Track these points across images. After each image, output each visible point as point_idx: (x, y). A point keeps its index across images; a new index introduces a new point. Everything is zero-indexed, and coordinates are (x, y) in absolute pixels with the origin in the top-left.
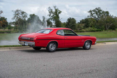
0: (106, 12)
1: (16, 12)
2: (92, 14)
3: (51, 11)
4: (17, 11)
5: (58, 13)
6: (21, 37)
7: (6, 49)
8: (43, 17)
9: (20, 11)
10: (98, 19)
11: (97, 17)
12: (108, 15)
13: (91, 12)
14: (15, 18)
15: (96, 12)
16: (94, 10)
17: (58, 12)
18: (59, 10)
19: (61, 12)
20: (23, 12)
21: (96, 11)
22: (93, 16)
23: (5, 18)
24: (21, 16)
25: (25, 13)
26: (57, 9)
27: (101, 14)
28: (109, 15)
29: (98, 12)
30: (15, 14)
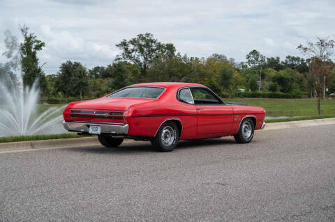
0: (167, 45)
2: (130, 53)
3: (12, 43)
5: (34, 47)
6: (72, 111)
7: (23, 145)
10: (145, 66)
11: (142, 59)
12: (174, 54)
13: (125, 45)
15: (140, 46)
16: (134, 40)
17: (36, 44)
18: (38, 39)
19: (43, 44)
21: (141, 42)
22: (130, 58)
26: (31, 37)
27: (153, 51)
28: (176, 53)
29: (144, 46)
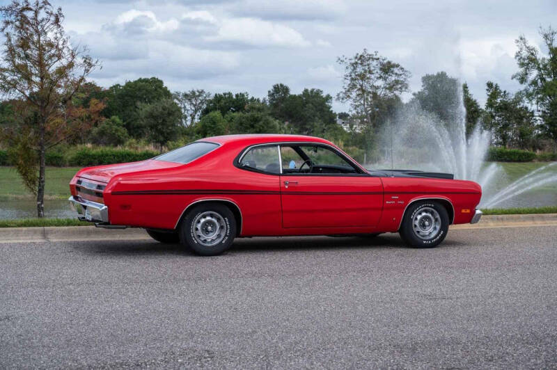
1: (354, 65)
3: (529, 58)
4: (362, 59)
8: (490, 85)
9: (373, 59)
14: (354, 94)
20: (389, 63)
23: (324, 95)
24: (380, 83)
25: (396, 70)
30: (353, 76)
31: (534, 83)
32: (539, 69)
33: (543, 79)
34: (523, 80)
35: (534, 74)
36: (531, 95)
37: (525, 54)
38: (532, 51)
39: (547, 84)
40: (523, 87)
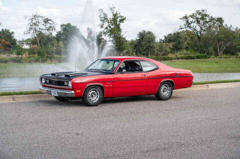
0: (218, 18)
1: (32, 19)
2: (189, 24)
4: (35, 17)
5: (118, 20)
7: (7, 98)
8: (88, 29)
9: (40, 17)
10: (200, 33)
11: (198, 29)
12: (222, 25)
13: (186, 18)
14: (31, 32)
15: (197, 19)
16: (193, 14)
17: (120, 18)
18: (121, 15)
19: (124, 19)
20: (47, 19)
21: (198, 16)
22: (190, 27)
24: (43, 27)
25: (50, 22)
26: (117, 14)
27: (207, 22)
29: (200, 19)
30: (31, 24)
31: (107, 28)
32: (108, 22)
33: (110, 27)
34: (102, 27)
35: (106, 24)
36: (105, 33)
37: (103, 16)
38: (105, 15)
39: (112, 29)
40: (102, 30)
